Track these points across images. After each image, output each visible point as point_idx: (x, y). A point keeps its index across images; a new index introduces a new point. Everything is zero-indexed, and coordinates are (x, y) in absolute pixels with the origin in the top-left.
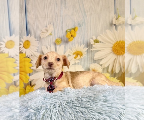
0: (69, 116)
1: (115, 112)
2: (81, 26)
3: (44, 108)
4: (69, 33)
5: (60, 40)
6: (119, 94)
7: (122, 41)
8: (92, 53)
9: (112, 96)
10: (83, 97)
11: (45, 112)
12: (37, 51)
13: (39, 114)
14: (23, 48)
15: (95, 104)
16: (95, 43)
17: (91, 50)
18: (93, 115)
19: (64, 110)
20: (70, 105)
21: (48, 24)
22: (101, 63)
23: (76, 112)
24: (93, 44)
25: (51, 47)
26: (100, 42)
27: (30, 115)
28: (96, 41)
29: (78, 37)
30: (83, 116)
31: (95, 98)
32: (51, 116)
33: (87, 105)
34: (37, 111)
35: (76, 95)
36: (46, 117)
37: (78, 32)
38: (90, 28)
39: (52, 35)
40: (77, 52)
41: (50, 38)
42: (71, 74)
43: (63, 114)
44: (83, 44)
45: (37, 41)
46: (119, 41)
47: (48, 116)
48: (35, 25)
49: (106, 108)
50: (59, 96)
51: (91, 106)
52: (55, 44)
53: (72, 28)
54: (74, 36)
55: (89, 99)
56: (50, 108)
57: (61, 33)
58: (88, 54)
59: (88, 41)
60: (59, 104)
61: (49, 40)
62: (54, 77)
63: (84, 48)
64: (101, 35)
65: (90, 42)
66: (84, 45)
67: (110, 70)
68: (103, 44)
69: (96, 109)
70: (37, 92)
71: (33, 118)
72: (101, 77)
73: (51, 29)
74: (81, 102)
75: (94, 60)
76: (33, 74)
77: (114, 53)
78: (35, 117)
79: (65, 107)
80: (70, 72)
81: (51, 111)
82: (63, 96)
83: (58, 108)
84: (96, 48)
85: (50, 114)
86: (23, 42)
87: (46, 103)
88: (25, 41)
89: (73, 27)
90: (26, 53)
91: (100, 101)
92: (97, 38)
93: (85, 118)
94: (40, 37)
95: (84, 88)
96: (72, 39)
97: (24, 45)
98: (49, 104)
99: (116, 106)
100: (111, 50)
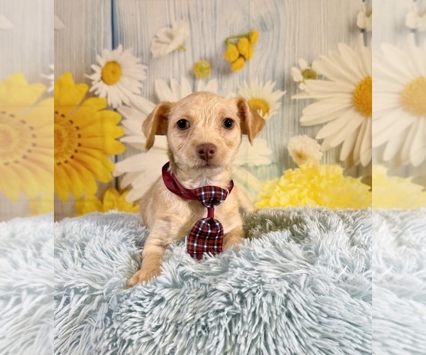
2: (266, 30)
5: (206, 66)
8: (297, 106)
14: (99, 81)
16: (304, 79)
22: (318, 137)
24: (299, 82)
26: (320, 77)
29: (258, 59)
37: (258, 45)
39: (185, 50)
40: (255, 100)
41: (179, 59)
45: (140, 65)
48: (139, 18)
52: (193, 76)
53: (241, 34)
54: (246, 57)
57: (211, 45)
58: (285, 108)
59: (286, 72)
63: (273, 91)
64: (323, 57)
67: (344, 156)
68: (327, 82)
73: (182, 32)
75: (302, 127)
76: (126, 157)
77: (358, 110)
84: (308, 94)
86: (100, 67)
88: (108, 64)
90: (107, 97)
97: (102, 74)
100: (349, 101)
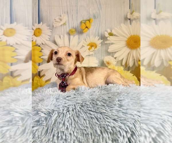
0: (84, 122)
1: (129, 119)
2: (96, 18)
3: (56, 112)
4: (83, 24)
5: (74, 31)
6: (134, 99)
7: (136, 36)
8: (107, 45)
9: (127, 101)
10: (98, 100)
11: (57, 117)
12: (48, 39)
13: (50, 118)
14: (33, 35)
15: (110, 109)
17: (105, 42)
18: (108, 122)
19: (78, 114)
20: (85, 109)
21: (62, 14)
23: (91, 118)
24: (108, 37)
25: (64, 36)
26: (115, 35)
27: (41, 120)
28: (111, 34)
29: (93, 28)
30: (98, 122)
31: (110, 102)
32: (64, 122)
33: (102, 110)
34: (49, 115)
35: (90, 97)
36: (59, 123)
37: (93, 24)
38: (105, 21)
39: (66, 25)
40: (92, 43)
41: (64, 28)
42: (85, 69)
43: (77, 120)
44: (97, 36)
45: (49, 30)
46: (133, 35)
47: (61, 122)
48: (48, 13)
49: (121, 114)
50: (72, 97)
51: (106, 112)
52: (69, 34)
53: (86, 19)
54: (89, 28)
55: (104, 103)
56: (62, 112)
57: (75, 23)
58: (103, 46)
59: (103, 33)
60: (73, 107)
61: (63, 30)
62: (67, 73)
63: (98, 40)
64: (116, 28)
65: (105, 34)
66: (99, 37)
67: (124, 63)
68: (117, 37)
69: (111, 116)
70: (49, 90)
71: (44, 123)
72: (116, 75)
73: (65, 18)
74: (96, 106)
75: (109, 53)
77: (128, 47)
78: (46, 122)
79: (79, 111)
80: (85, 67)
81: (64, 116)
82: (77, 97)
83: (71, 112)
84: (111, 41)
85: (63, 120)
86: (34, 30)
87: (59, 105)
88: (37, 29)
89: (88, 19)
90: (36, 41)
91: (115, 106)
92: (111, 31)
93: (100, 125)
94: (53, 26)
95: (99, 87)
96: (87, 31)
97: (34, 33)
98: (62, 107)
99: (131, 113)
100: (125, 44)
